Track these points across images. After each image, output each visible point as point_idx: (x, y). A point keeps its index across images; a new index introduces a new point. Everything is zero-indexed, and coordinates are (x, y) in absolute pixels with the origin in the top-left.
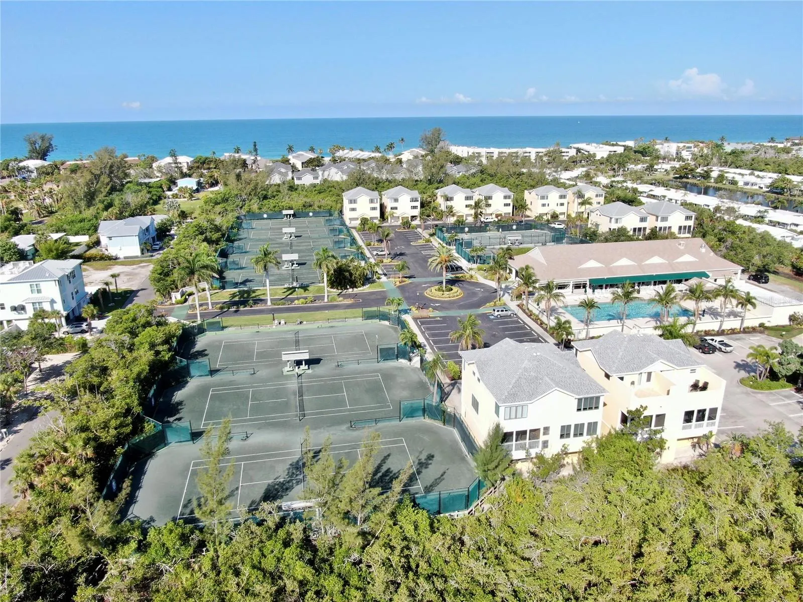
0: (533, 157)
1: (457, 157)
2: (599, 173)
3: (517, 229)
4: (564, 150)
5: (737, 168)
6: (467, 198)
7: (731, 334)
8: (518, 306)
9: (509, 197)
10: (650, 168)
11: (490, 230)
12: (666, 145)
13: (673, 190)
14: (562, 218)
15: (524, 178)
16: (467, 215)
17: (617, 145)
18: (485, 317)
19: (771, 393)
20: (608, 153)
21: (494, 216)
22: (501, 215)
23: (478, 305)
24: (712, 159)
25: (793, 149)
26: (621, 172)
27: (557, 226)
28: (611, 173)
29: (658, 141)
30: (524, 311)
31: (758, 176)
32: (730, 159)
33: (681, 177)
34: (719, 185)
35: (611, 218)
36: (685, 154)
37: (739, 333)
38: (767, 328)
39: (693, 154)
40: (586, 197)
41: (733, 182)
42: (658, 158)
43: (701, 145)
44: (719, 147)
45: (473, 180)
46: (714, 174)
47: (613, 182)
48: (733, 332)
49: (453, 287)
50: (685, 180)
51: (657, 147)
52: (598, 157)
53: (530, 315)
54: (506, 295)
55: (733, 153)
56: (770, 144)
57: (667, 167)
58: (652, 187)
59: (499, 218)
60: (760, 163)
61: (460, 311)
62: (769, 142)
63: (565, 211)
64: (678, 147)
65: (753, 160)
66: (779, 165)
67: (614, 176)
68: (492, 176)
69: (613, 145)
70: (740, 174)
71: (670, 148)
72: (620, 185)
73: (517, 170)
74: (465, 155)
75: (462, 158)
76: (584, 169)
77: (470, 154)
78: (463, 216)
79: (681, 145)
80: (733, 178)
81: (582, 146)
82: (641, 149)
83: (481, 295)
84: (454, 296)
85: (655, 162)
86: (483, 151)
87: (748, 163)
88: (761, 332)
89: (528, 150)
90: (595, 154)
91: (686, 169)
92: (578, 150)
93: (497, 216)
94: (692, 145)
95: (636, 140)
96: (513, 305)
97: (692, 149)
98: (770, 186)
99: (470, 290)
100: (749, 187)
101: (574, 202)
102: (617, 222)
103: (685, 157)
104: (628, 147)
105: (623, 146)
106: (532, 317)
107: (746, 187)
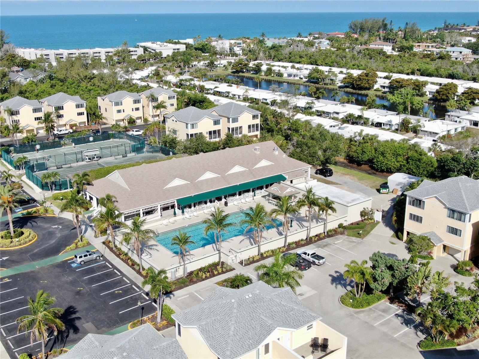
0: (103, 58)
1: (25, 61)
2: (168, 72)
3: (94, 141)
4: (132, 49)
5: (280, 61)
6: (35, 111)
7: (318, 240)
8: (104, 243)
9: (82, 106)
10: (211, 65)
11: (65, 144)
12: (220, 42)
13: (234, 86)
14: (139, 122)
15: (96, 81)
16: (38, 129)
17: (179, 43)
18: (65, 266)
19: (370, 309)
20: (172, 51)
21: (68, 127)
22: (75, 125)
23: (56, 250)
24: (259, 54)
25: (315, 42)
26: (187, 69)
27: (135, 133)
28: (178, 70)
29: (213, 39)
30: (111, 249)
31: (298, 69)
32: (273, 53)
33: (237, 72)
34: (269, 78)
35: (187, 124)
36: (237, 50)
37: (324, 238)
38: (345, 228)
39: (243, 50)
40: (159, 101)
41: (280, 75)
42: (215, 53)
43: (248, 41)
44: (261, 42)
45: (43, 87)
46: (264, 68)
47: (181, 80)
48: (319, 237)
49: (24, 230)
50: (241, 74)
51: (213, 44)
52: (164, 55)
53: (119, 253)
54: (89, 229)
55: (273, 47)
56: (298, 39)
57: (224, 62)
58: (217, 84)
59: (74, 128)
60: (296, 57)
61: (35, 263)
62: (298, 37)
63: (141, 115)
64: (231, 44)
65: (290, 54)
66: (310, 58)
67: (181, 74)
68: (62, 81)
69: (176, 43)
70: (283, 67)
71: (224, 44)
72: (188, 83)
73: (88, 73)
74: (33, 58)
75: (29, 62)
76: (154, 68)
77: (38, 56)
78: (33, 130)
79: (233, 42)
80: (279, 70)
81: (148, 44)
82: (200, 47)
83: (59, 235)
84: (26, 243)
85: (214, 57)
86: (52, 53)
87: (287, 56)
88: (342, 233)
89: (97, 50)
90: (161, 52)
91: (241, 64)
92: (145, 49)
93: (71, 127)
94: (241, 41)
95: (194, 38)
96: (98, 243)
97: (242, 45)
98: (308, 77)
99: (45, 229)
100: (292, 78)
101: (148, 106)
102: (193, 127)
103: (237, 52)
104: (189, 44)
105: (185, 44)
106: (121, 256)
107: (290, 78)
